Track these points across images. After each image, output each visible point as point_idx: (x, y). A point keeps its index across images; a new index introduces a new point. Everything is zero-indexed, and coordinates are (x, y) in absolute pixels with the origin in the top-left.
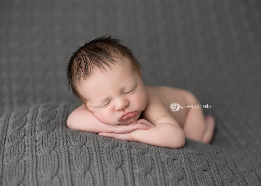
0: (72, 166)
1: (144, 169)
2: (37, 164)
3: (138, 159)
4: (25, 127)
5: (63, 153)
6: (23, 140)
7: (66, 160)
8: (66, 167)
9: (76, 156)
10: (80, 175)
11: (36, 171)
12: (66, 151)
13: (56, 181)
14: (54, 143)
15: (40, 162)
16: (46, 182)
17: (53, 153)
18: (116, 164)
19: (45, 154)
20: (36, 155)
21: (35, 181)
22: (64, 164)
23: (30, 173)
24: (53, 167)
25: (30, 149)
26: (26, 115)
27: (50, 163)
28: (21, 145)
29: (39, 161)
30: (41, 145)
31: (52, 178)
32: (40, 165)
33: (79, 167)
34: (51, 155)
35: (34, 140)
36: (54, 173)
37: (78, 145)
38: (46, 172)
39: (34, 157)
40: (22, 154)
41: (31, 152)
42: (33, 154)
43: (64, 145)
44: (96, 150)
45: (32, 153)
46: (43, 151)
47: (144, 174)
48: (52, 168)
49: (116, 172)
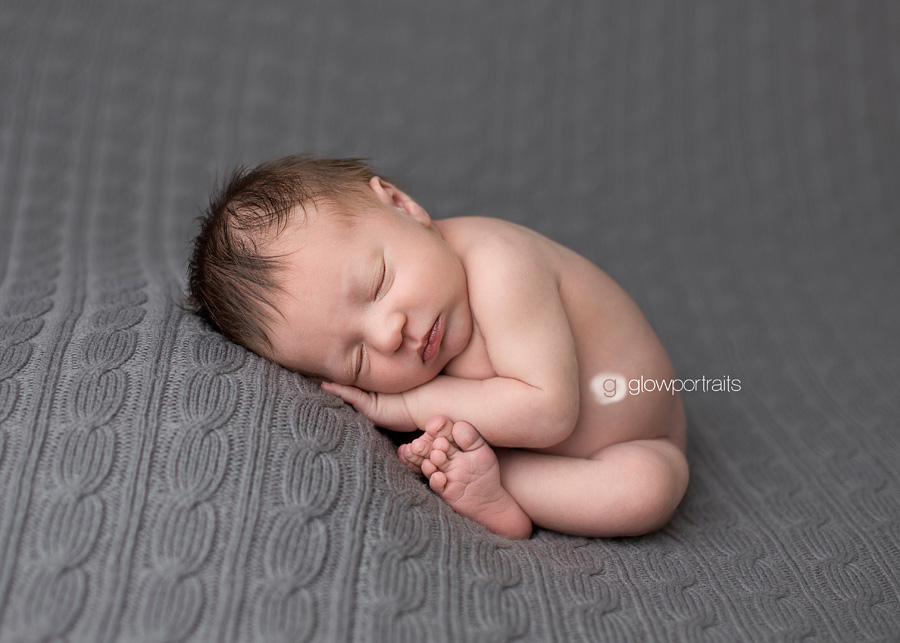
0: (159, 481)
1: (401, 543)
2: (41, 452)
3: (393, 514)
4: (34, 340)
5: (137, 440)
6: (18, 377)
7: (141, 459)
8: (137, 479)
9: (179, 455)
10: (177, 508)
11: (36, 469)
12: (148, 434)
13: (93, 508)
14: (116, 406)
15: (55, 447)
16: (59, 503)
17: (104, 432)
18: (312, 504)
19: (75, 430)
20: (47, 426)
21: (25, 494)
22: (131, 469)
23: (15, 469)
24: (94, 471)
25: (33, 406)
26: (43, 314)
27: (88, 457)
28: (6, 389)
29: (54, 444)
30: (70, 404)
31: (81, 498)
32: (52, 456)
33: (182, 487)
34: (97, 437)
35: (50, 384)
36: (92, 487)
37: (199, 426)
38: (66, 479)
39: (41, 430)
40: (6, 415)
41: (34, 417)
42: (40, 421)
43: (150, 417)
44: (257, 452)
45: (37, 418)
46: (73, 421)
47: (400, 556)
48: (89, 471)
49: (306, 528)
